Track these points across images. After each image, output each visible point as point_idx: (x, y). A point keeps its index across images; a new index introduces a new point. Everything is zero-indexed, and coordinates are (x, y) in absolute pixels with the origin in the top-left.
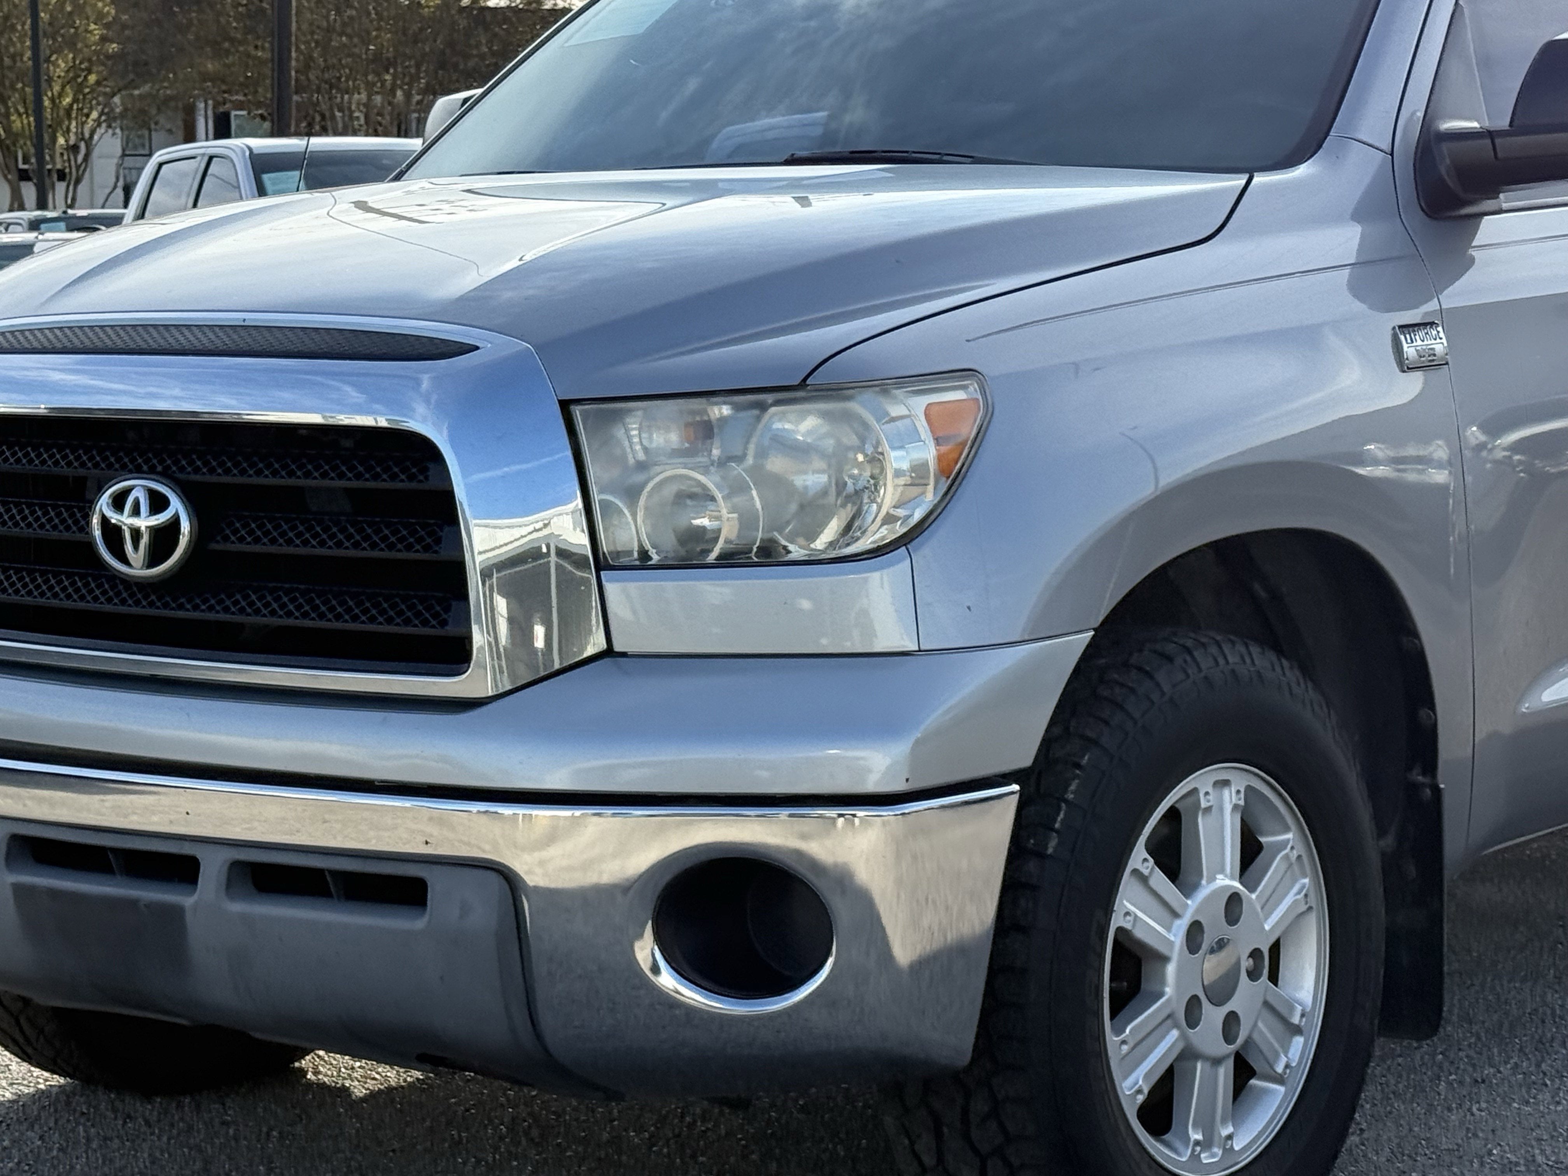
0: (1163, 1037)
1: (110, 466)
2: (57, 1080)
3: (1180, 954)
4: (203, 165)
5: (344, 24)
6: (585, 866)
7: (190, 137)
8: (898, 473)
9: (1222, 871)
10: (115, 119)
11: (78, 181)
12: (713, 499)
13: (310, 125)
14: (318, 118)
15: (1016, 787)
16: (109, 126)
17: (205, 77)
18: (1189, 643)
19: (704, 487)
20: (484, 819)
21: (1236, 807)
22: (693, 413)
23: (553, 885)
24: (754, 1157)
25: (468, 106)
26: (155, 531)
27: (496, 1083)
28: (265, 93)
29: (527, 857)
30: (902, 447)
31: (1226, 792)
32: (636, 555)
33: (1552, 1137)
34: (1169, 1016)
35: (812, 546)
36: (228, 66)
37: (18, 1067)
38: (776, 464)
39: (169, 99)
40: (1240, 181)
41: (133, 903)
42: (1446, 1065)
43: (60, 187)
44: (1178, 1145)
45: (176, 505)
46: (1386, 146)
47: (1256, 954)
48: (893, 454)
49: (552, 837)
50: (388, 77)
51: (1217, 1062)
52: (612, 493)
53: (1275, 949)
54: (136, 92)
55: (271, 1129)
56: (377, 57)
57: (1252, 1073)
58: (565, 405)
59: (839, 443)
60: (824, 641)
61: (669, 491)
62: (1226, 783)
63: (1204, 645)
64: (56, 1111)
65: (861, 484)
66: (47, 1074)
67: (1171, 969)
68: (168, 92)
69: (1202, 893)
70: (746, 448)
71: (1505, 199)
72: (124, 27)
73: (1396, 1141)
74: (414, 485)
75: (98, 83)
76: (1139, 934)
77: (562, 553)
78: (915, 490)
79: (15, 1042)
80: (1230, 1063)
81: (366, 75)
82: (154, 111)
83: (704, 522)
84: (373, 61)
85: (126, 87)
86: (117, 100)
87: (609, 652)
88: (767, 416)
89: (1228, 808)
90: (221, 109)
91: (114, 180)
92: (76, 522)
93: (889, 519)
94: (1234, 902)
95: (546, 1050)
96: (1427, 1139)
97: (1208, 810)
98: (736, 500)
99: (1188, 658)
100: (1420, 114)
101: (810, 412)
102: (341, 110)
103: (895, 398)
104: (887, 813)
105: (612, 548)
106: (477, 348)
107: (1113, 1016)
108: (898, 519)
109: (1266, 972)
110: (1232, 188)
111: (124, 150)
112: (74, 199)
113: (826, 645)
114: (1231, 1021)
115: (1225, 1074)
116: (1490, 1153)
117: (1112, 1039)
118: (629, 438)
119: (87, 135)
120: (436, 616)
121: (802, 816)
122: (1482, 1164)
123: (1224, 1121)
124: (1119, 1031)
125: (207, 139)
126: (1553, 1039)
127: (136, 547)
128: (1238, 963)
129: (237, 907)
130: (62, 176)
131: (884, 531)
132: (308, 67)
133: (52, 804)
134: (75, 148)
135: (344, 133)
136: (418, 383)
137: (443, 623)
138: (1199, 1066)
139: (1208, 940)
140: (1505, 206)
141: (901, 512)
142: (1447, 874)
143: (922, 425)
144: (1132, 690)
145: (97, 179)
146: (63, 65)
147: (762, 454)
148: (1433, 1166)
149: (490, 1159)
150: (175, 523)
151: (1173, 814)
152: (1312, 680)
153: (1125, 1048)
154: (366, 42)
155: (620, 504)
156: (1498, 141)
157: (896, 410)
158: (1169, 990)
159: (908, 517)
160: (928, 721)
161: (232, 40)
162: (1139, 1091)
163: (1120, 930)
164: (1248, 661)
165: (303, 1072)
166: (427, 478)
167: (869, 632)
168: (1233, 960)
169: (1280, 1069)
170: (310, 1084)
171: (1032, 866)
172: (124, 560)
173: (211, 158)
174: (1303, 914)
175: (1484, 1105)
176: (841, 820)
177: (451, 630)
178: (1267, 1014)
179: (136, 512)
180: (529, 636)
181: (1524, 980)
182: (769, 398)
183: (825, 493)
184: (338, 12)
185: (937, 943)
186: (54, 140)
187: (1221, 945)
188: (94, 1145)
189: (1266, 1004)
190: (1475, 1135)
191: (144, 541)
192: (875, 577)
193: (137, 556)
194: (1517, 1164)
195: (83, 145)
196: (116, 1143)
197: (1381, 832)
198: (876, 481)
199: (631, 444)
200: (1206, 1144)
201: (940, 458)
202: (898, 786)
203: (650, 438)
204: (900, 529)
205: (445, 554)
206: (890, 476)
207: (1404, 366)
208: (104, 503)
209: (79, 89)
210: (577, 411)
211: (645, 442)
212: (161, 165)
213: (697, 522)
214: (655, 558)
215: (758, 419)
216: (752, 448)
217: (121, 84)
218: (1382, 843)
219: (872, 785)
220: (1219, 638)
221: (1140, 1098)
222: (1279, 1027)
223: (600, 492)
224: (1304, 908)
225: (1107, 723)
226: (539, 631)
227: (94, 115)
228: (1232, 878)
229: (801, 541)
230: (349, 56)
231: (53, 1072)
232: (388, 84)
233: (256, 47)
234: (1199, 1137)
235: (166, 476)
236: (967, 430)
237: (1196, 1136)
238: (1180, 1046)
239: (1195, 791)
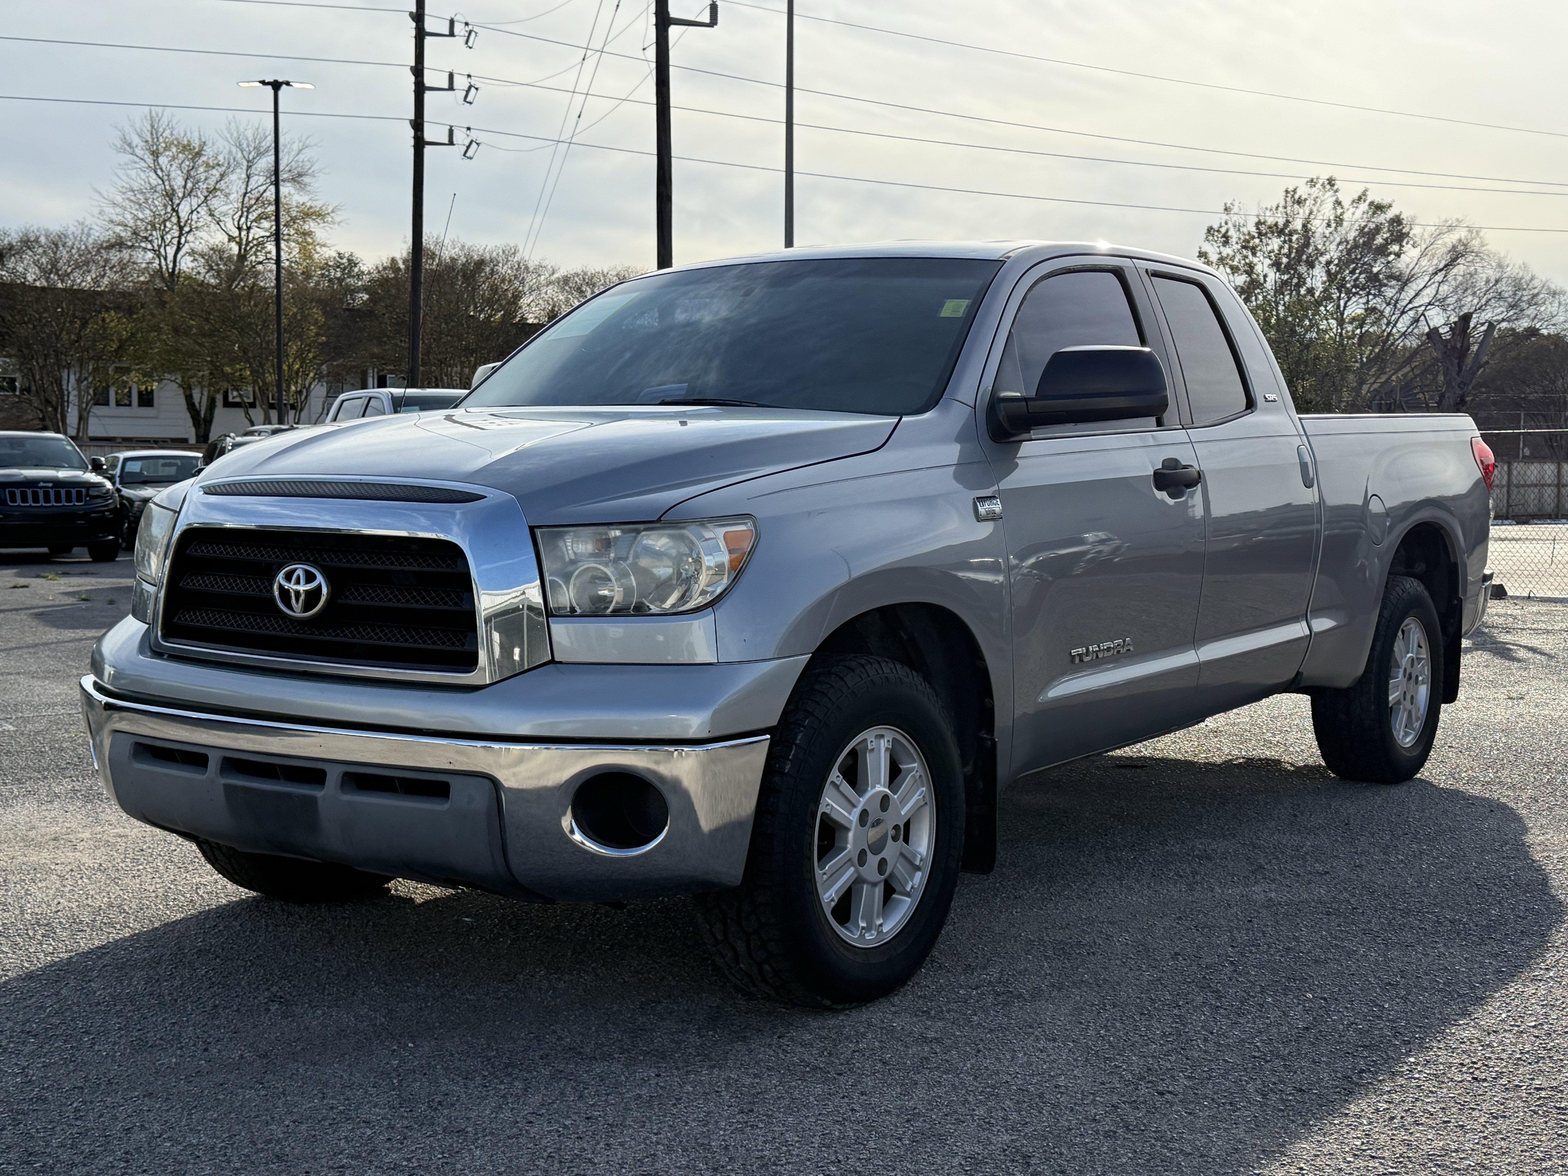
0: (847, 870)
1: (285, 557)
2: (253, 894)
3: (856, 827)
4: (366, 402)
5: (449, 330)
6: (539, 777)
7: (364, 386)
8: (709, 568)
9: (879, 783)
10: (323, 377)
11: (301, 410)
12: (610, 580)
13: (429, 383)
14: (434, 380)
15: (768, 736)
16: (319, 381)
17: (373, 356)
18: (863, 662)
19: (605, 574)
20: (482, 751)
21: (887, 749)
22: (600, 534)
23: (520, 787)
24: (631, 936)
25: (495, 370)
26: (307, 592)
27: (496, 896)
28: (405, 366)
29: (506, 772)
30: (711, 554)
31: (882, 741)
32: (568, 609)
33: (1053, 927)
34: (850, 860)
35: (663, 606)
36: (385, 350)
37: (231, 887)
38: (644, 562)
39: (354, 367)
40: (895, 420)
41: (289, 795)
42: (1001, 889)
43: (292, 413)
44: (853, 929)
45: (320, 579)
46: (972, 404)
47: (896, 827)
48: (706, 558)
49: (521, 760)
50: (472, 359)
51: (874, 885)
52: (556, 576)
53: (907, 825)
54: (335, 363)
55: (369, 921)
56: (466, 348)
57: (894, 891)
58: (532, 529)
59: (678, 552)
60: (670, 658)
61: (587, 577)
62: (882, 736)
63: (871, 664)
64: (250, 911)
65: (690, 573)
66: (247, 890)
67: (851, 835)
68: (353, 363)
69: (868, 795)
70: (628, 553)
71: (1033, 434)
72: (329, 328)
73: (972, 928)
74: (449, 570)
75: (314, 357)
76: (834, 816)
77: (531, 608)
78: (717, 578)
79: (229, 873)
80: (882, 886)
81: (460, 357)
82: (345, 373)
83: (605, 592)
84: (464, 350)
85: (329, 360)
86: (324, 367)
87: (553, 661)
88: (639, 537)
89: (883, 750)
90: (381, 374)
91: (321, 410)
92: (265, 587)
93: (703, 593)
94: (885, 800)
95: (513, 876)
96: (988, 928)
97: (873, 749)
98: (623, 581)
99: (863, 670)
100: (990, 388)
101: (662, 536)
102: (446, 375)
103: (707, 528)
104: (699, 749)
105: (556, 606)
106: (485, 497)
107: (819, 861)
108: (708, 592)
109: (902, 837)
110: (890, 423)
111: (328, 393)
112: (299, 420)
113: (670, 659)
114: (883, 863)
115: (879, 891)
116: (1020, 935)
117: (818, 872)
118: (566, 547)
119: (307, 386)
120: (459, 641)
121: (656, 750)
122: (1016, 941)
123: (878, 917)
124: (822, 868)
125: (373, 388)
126: (1057, 875)
127: (297, 601)
128: (887, 833)
129: (347, 798)
130: (293, 407)
131: (700, 599)
132: (429, 352)
133: (254, 741)
134: (300, 392)
135: (448, 387)
136: (454, 514)
137: (463, 645)
138: (865, 887)
139: (871, 820)
140: (1033, 437)
141: (710, 589)
142: (999, 787)
143: (722, 544)
144: (832, 686)
145: (313, 408)
146: (295, 348)
147: (637, 556)
148: (990, 942)
149: (488, 937)
150: (319, 587)
151: (853, 753)
152: (929, 683)
153: (825, 877)
154: (460, 340)
155: (561, 582)
156: (1030, 403)
157: (708, 535)
158: (849, 846)
159: (713, 592)
160: (720, 701)
161: (388, 337)
162: (832, 900)
163: (824, 814)
164: (894, 671)
165: (389, 890)
166: (456, 566)
167: (693, 653)
168: (885, 831)
169: (908, 889)
170: (393, 896)
171: (777, 779)
172: (291, 609)
173: (370, 399)
174: (922, 806)
175: (1019, 910)
176: (676, 753)
177: (467, 648)
178: (902, 860)
179: (298, 582)
180: (512, 654)
181: (1044, 844)
182: (641, 527)
183: (670, 578)
184: (446, 323)
185: (726, 819)
186: (289, 387)
187: (878, 822)
188: (270, 929)
189: (902, 854)
190: (1014, 926)
191: (302, 597)
192: (696, 623)
193: (298, 606)
194: (1034, 941)
195: (304, 391)
196: (282, 928)
197: (965, 764)
198: (698, 571)
199: (567, 550)
200: (868, 929)
201: (731, 561)
202: (704, 735)
203: (578, 548)
204: (709, 598)
205: (465, 607)
206: (704, 568)
207: (979, 518)
208: (280, 577)
209: (303, 361)
210: (538, 532)
211: (575, 549)
212: (343, 401)
213: (601, 593)
214: (579, 611)
215: (635, 538)
216: (632, 552)
217: (328, 358)
218: (965, 770)
219: (691, 734)
220: (880, 660)
221: (833, 904)
222: (908, 866)
223: (550, 575)
224: (923, 803)
225: (818, 703)
226: (517, 651)
227: (312, 375)
228: (884, 787)
229: (658, 603)
230: (451, 347)
231: (250, 889)
232: (472, 363)
233: (401, 341)
234: (864, 925)
235: (315, 563)
236: (747, 546)
237: (863, 924)
238: (855, 876)
239: (865, 740)
